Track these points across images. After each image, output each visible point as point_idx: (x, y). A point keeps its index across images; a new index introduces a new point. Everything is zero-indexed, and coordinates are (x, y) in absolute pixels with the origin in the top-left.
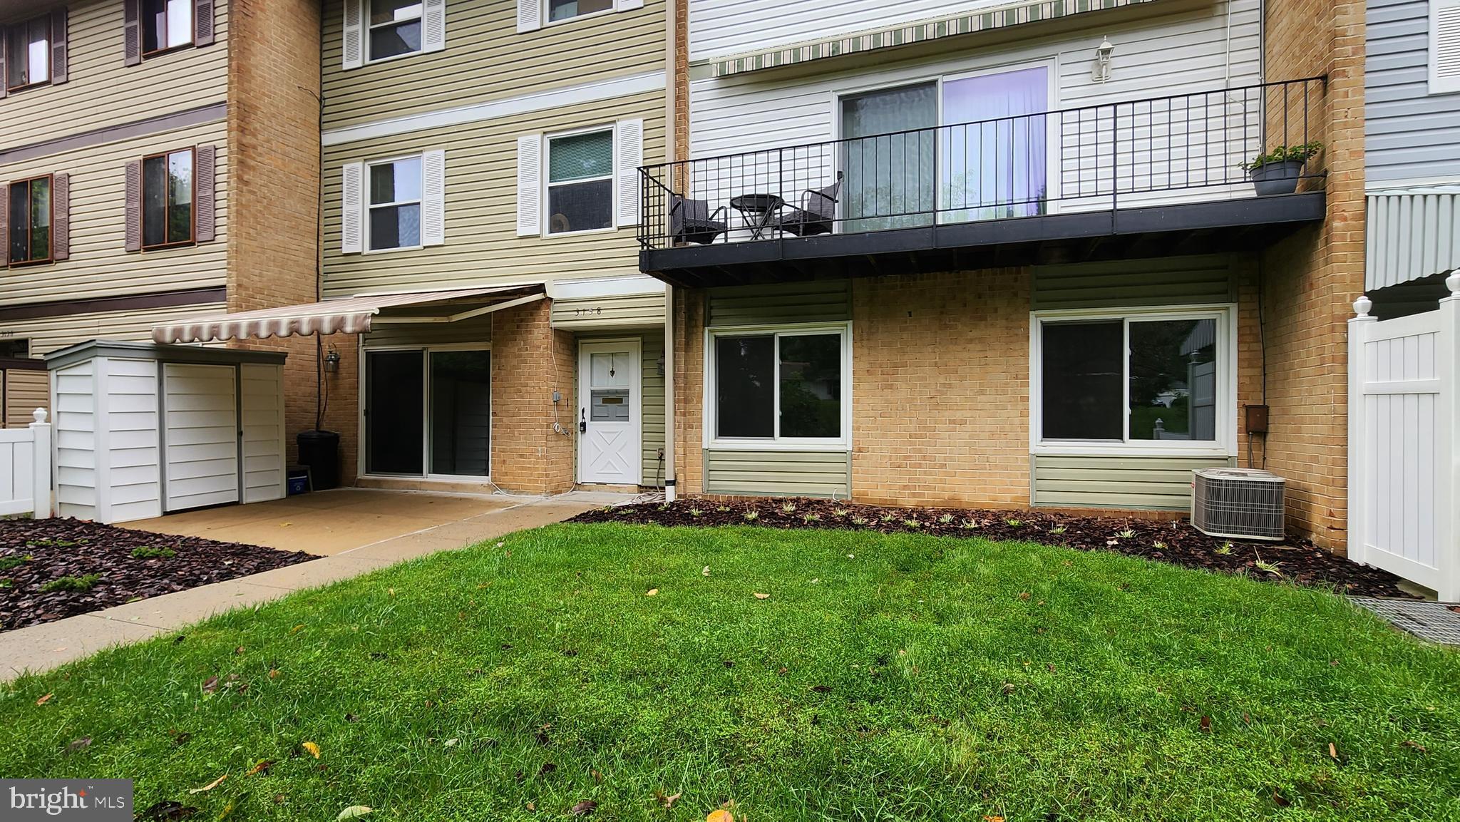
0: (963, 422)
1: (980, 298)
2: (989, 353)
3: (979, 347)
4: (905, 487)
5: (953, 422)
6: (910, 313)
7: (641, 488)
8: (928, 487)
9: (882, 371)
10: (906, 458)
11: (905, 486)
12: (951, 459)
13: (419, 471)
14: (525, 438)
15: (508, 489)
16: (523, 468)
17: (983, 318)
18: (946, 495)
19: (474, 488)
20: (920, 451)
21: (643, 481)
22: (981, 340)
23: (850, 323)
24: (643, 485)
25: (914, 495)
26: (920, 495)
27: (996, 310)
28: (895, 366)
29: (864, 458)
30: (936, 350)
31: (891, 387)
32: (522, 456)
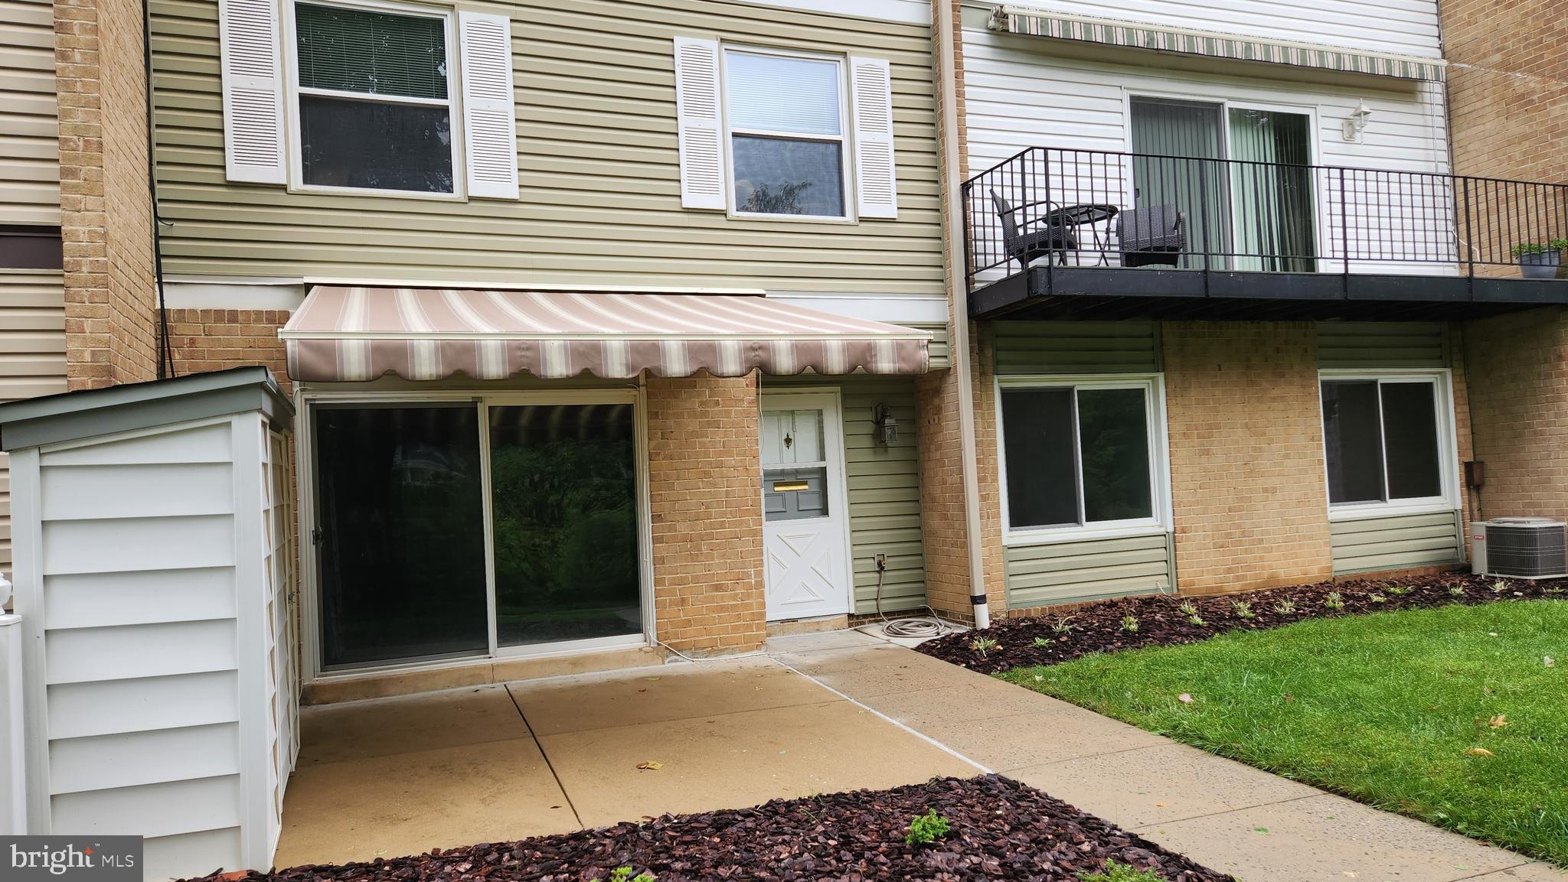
0: (1274, 491)
1: (1278, 352)
2: (1291, 414)
3: (1280, 406)
4: (1229, 571)
5: (1265, 490)
6: (1219, 366)
7: (855, 620)
8: (1249, 568)
9: (1198, 434)
10: (1229, 535)
11: (1229, 569)
12: (1268, 533)
13: (480, 645)
14: (723, 556)
15: (695, 649)
16: (722, 609)
17: (1282, 375)
18: (1266, 574)
19: (623, 658)
20: (1239, 526)
21: (857, 608)
22: (1283, 399)
23: (1161, 376)
24: (857, 613)
25: (1238, 579)
26: (1244, 577)
27: (1292, 367)
28: (1210, 427)
29: (1188, 539)
30: (1246, 409)
31: (1207, 452)
32: (718, 588)
